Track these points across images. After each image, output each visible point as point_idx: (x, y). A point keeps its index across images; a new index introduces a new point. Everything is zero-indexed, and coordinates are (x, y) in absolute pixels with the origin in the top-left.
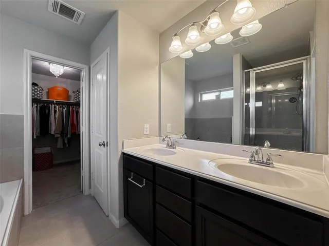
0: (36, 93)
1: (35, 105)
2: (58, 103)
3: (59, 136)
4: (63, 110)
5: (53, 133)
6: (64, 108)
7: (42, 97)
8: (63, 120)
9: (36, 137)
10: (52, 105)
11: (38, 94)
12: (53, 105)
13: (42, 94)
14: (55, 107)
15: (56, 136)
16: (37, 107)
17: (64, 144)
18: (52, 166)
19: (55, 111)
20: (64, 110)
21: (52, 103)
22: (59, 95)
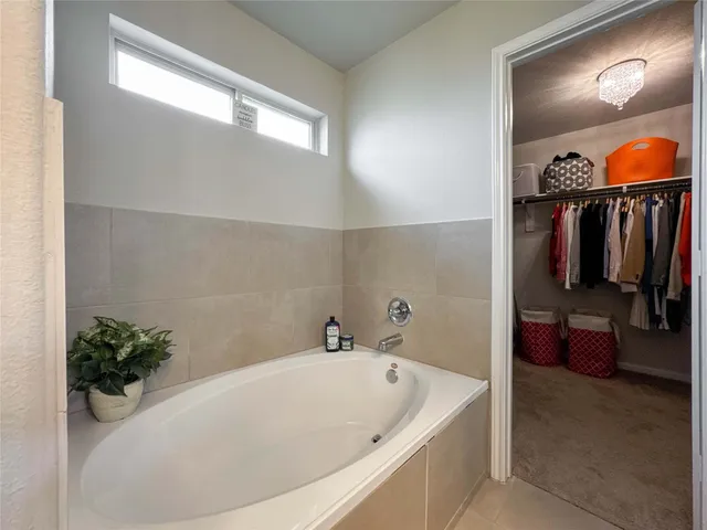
0: (574, 177)
1: (573, 206)
2: (634, 192)
3: (634, 289)
4: (649, 211)
5: (613, 278)
6: (656, 203)
7: (590, 185)
8: (649, 242)
9: (571, 285)
10: (615, 200)
11: (579, 177)
12: (619, 200)
13: (589, 177)
14: (623, 204)
15: (626, 289)
16: (575, 210)
17: (655, 319)
18: (614, 372)
19: (623, 216)
20: (656, 209)
21: (617, 193)
22: (638, 167)
